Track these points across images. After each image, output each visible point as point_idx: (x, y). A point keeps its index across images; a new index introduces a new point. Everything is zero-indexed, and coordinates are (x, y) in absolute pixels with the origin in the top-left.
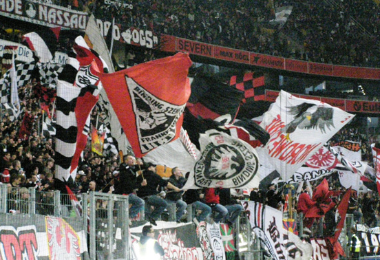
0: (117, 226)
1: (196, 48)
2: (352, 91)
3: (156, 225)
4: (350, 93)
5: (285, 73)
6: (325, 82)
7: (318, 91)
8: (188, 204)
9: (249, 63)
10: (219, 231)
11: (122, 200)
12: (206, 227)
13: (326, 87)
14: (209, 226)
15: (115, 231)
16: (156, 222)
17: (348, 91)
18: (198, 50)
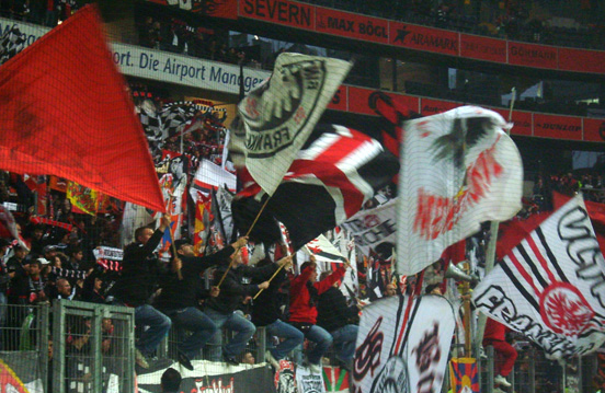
0: (110, 371)
1: (280, 11)
2: (596, 101)
3: (191, 368)
4: (592, 104)
5: (460, 64)
6: (541, 83)
7: (527, 99)
8: (257, 325)
9: (388, 43)
10: (322, 380)
11: (121, 317)
12: (294, 373)
13: (545, 93)
14: (301, 372)
15: (107, 382)
16: (193, 362)
17: (589, 101)
18: (283, 15)
